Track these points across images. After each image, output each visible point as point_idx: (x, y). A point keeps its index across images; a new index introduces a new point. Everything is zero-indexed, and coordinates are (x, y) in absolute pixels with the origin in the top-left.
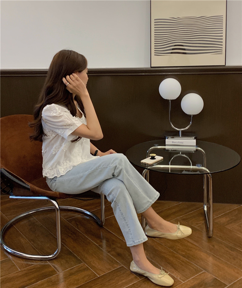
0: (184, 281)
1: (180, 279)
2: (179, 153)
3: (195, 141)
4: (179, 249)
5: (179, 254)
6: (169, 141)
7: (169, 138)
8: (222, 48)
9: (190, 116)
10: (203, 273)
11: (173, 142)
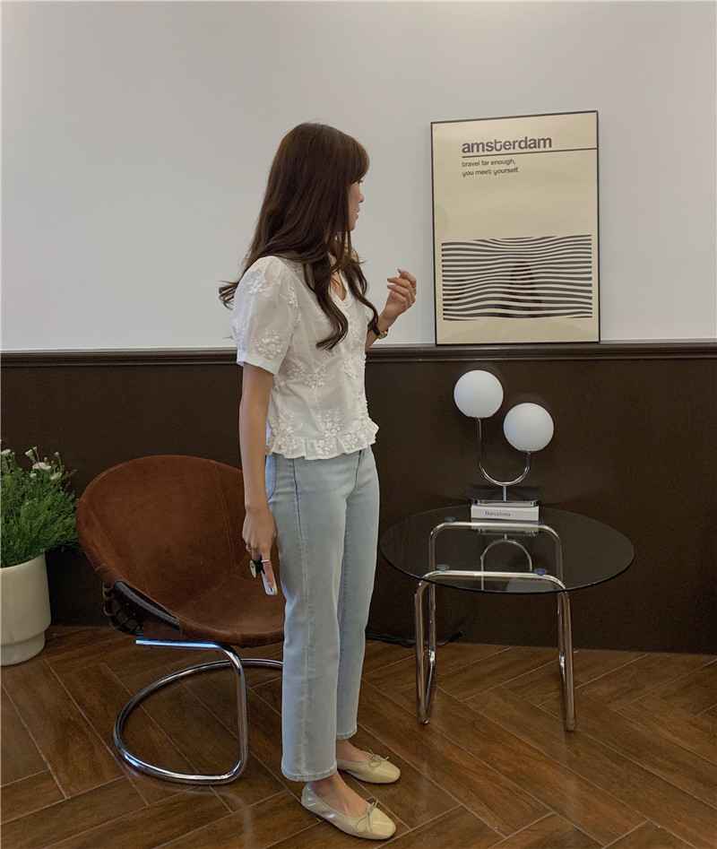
0: (506, 835)
1: (498, 830)
2: (503, 537)
3: (536, 509)
4: (499, 760)
5: (499, 771)
6: (477, 510)
7: (479, 503)
8: (591, 304)
9: (524, 453)
10: (550, 816)
11: (487, 513)
